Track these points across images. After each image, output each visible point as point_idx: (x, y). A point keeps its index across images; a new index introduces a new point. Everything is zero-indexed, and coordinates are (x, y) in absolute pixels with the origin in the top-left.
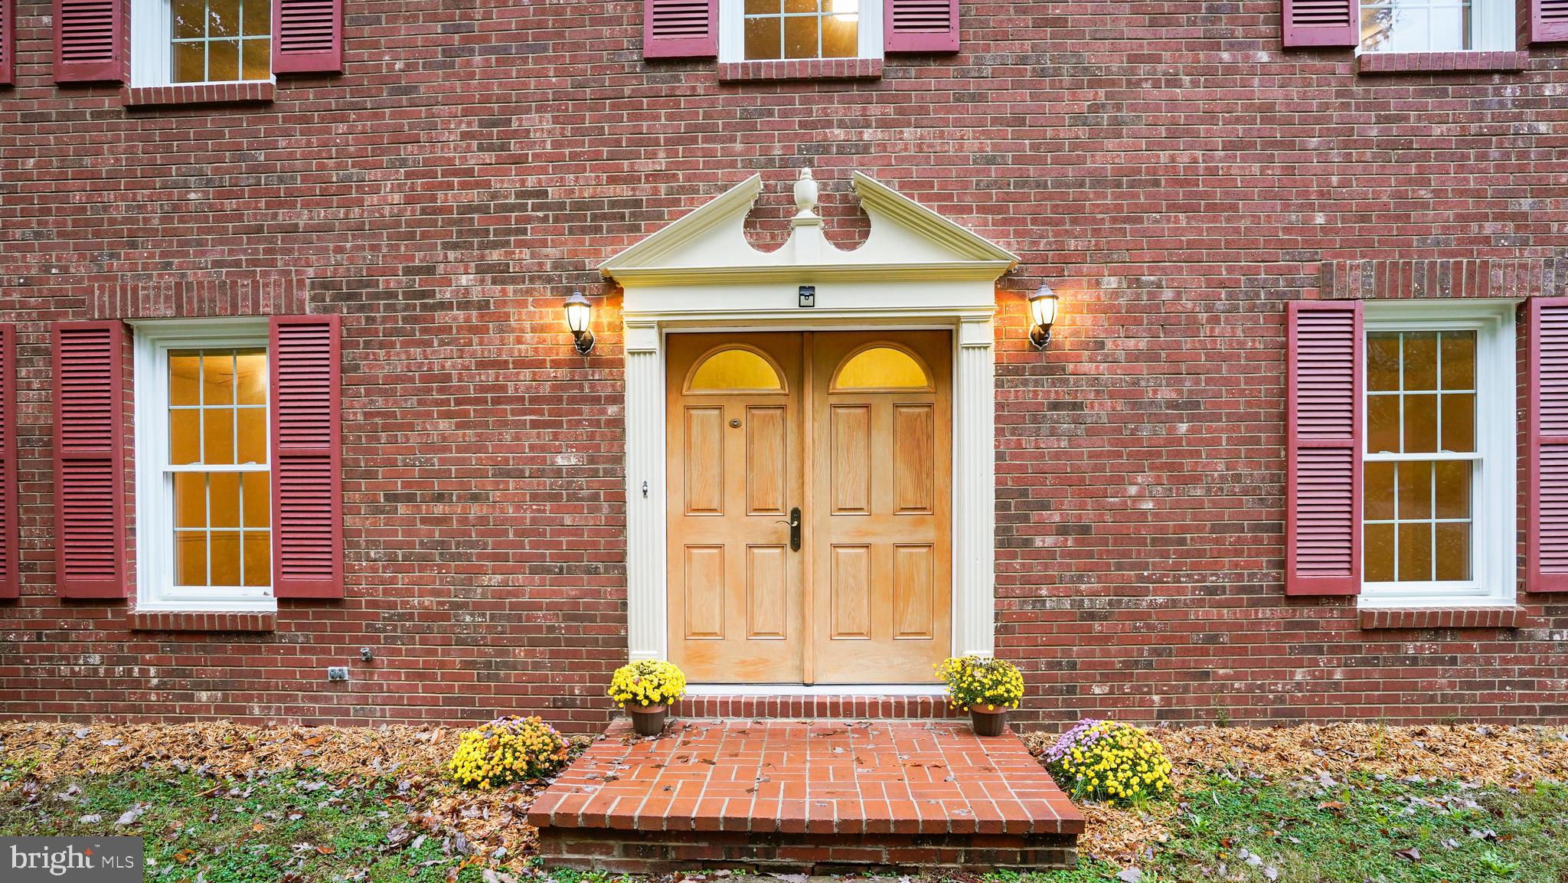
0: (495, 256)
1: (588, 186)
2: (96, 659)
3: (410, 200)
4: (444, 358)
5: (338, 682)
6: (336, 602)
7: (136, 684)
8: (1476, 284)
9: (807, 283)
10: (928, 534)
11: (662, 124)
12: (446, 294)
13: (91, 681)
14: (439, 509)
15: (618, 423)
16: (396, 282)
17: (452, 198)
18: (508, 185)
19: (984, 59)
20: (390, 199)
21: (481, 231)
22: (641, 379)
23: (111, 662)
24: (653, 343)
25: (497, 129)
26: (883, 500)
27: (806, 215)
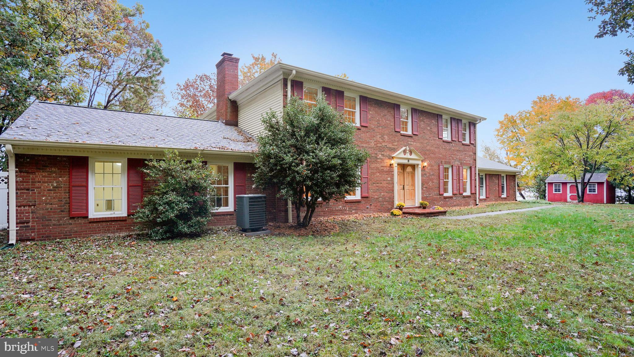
0: (383, 153)
1: (390, 145)
2: (341, 207)
3: (375, 145)
4: (378, 165)
5: (368, 208)
6: (368, 197)
7: (345, 210)
8: (449, 163)
9: (409, 160)
10: (413, 188)
11: (396, 139)
12: (378, 157)
13: (340, 210)
14: (378, 185)
15: (393, 174)
16: (373, 155)
17: (379, 145)
18: (384, 144)
19: (420, 136)
20: (373, 144)
21: (381, 149)
22: (396, 169)
23: (342, 207)
24: (396, 165)
25: (382, 137)
26: (410, 184)
27: (408, 152)
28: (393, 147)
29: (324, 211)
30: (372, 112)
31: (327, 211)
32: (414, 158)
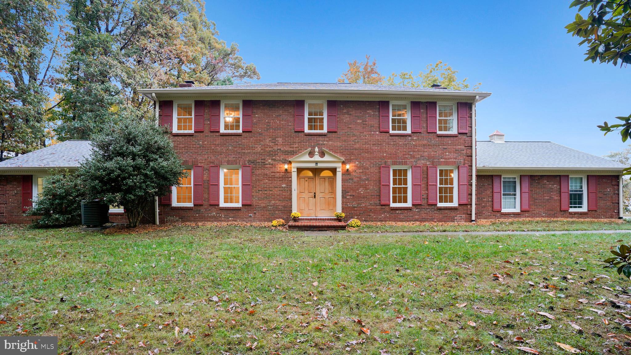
0: (274, 158)
1: (287, 148)
2: (214, 213)
3: (262, 149)
4: (267, 171)
5: (250, 217)
6: (250, 205)
7: (220, 217)
8: (406, 163)
9: (317, 163)
10: (333, 196)
11: (297, 140)
12: (267, 163)
13: (214, 217)
14: (266, 192)
15: (291, 181)
16: (260, 161)
17: (268, 149)
18: (276, 148)
19: (340, 132)
20: (259, 149)
21: (272, 154)
22: (294, 175)
23: (217, 214)
24: (296, 170)
25: (274, 140)
26: (327, 191)
27: (317, 153)
28: (292, 149)
29: (195, 217)
30: (258, 115)
31: (197, 217)
32: (328, 161)
